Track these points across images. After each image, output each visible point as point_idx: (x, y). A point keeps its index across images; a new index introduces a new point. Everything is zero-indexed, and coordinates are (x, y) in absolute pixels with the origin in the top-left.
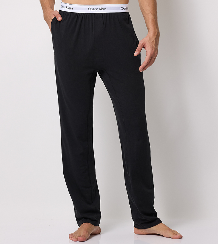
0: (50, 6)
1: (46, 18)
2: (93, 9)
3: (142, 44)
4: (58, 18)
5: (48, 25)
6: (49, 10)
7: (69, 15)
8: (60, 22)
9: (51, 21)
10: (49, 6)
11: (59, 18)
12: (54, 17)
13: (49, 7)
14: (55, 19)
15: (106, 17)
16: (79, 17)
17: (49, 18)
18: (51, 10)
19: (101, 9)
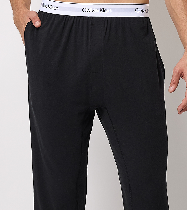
0: (24, 3)
1: (17, 22)
2: (90, 11)
3: (179, 72)
4: (35, 22)
5: (20, 33)
6: (23, 10)
7: (52, 19)
8: (38, 29)
9: (24, 27)
10: (22, 3)
11: (37, 24)
12: (30, 21)
13: (22, 5)
14: (30, 24)
15: (111, 24)
16: (68, 22)
17: (22, 22)
18: (26, 10)
19: (102, 10)
